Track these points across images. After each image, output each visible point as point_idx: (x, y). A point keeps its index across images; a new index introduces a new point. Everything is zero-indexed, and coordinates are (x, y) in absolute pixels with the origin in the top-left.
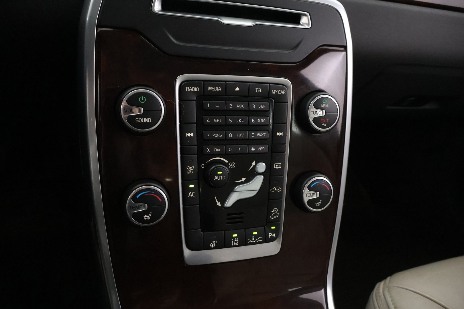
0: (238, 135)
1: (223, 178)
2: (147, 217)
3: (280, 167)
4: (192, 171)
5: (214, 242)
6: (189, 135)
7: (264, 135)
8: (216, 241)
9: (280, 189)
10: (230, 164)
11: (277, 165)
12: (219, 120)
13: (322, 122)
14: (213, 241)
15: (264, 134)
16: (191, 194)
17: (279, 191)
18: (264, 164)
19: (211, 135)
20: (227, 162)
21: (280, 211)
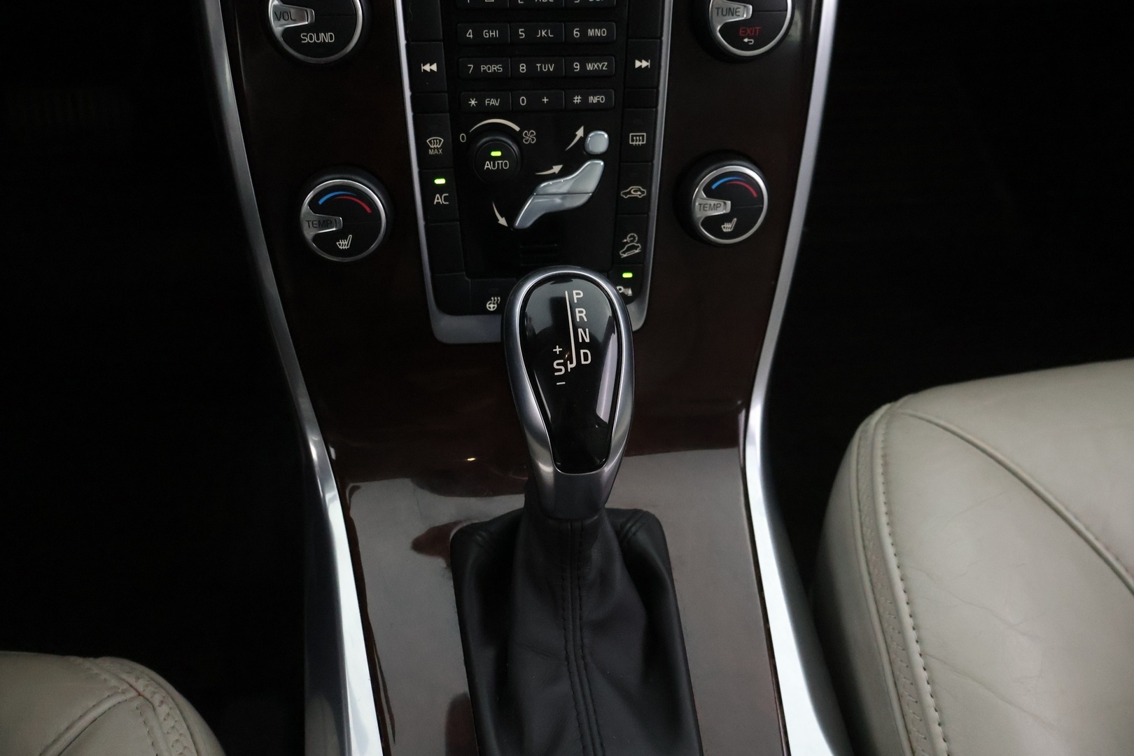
0: (541, 67)
1: (505, 165)
2: (344, 244)
3: (643, 141)
4: (440, 148)
5: (495, 300)
6: (427, 68)
7: (602, 67)
8: (499, 298)
9: (643, 192)
10: (526, 134)
11: (636, 136)
12: (494, 34)
13: (742, 33)
14: (492, 298)
15: (603, 65)
16: (439, 199)
17: (640, 195)
18: (606, 136)
19: (477, 68)
20: (517, 129)
21: (643, 240)
